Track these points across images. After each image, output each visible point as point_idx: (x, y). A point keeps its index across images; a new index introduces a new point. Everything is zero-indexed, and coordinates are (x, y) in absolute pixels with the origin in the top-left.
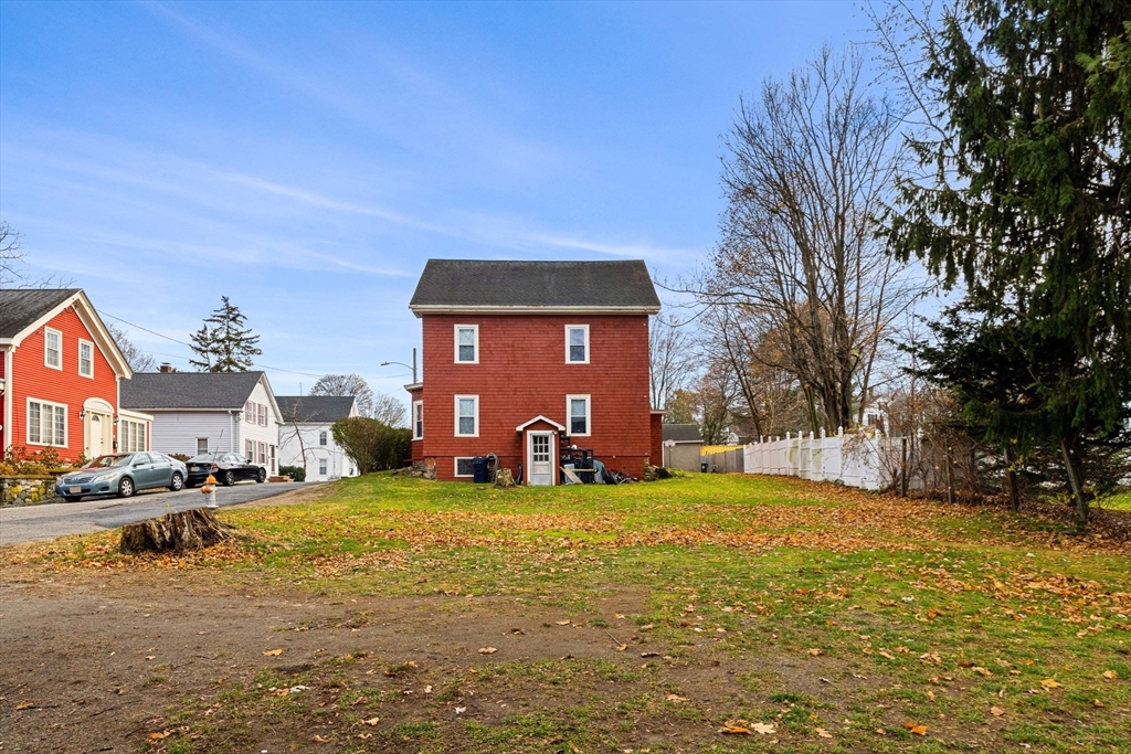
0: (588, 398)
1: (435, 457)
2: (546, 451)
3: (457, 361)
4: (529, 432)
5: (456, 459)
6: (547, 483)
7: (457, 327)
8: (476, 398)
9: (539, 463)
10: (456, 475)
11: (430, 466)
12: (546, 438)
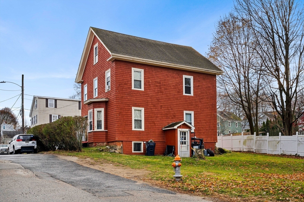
0: (192, 113)
1: (122, 141)
2: (185, 139)
3: (133, 88)
4: (179, 129)
5: (133, 142)
6: (187, 156)
7: (133, 69)
8: (143, 109)
9: (183, 145)
10: (133, 152)
11: (119, 146)
12: (185, 133)
